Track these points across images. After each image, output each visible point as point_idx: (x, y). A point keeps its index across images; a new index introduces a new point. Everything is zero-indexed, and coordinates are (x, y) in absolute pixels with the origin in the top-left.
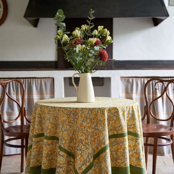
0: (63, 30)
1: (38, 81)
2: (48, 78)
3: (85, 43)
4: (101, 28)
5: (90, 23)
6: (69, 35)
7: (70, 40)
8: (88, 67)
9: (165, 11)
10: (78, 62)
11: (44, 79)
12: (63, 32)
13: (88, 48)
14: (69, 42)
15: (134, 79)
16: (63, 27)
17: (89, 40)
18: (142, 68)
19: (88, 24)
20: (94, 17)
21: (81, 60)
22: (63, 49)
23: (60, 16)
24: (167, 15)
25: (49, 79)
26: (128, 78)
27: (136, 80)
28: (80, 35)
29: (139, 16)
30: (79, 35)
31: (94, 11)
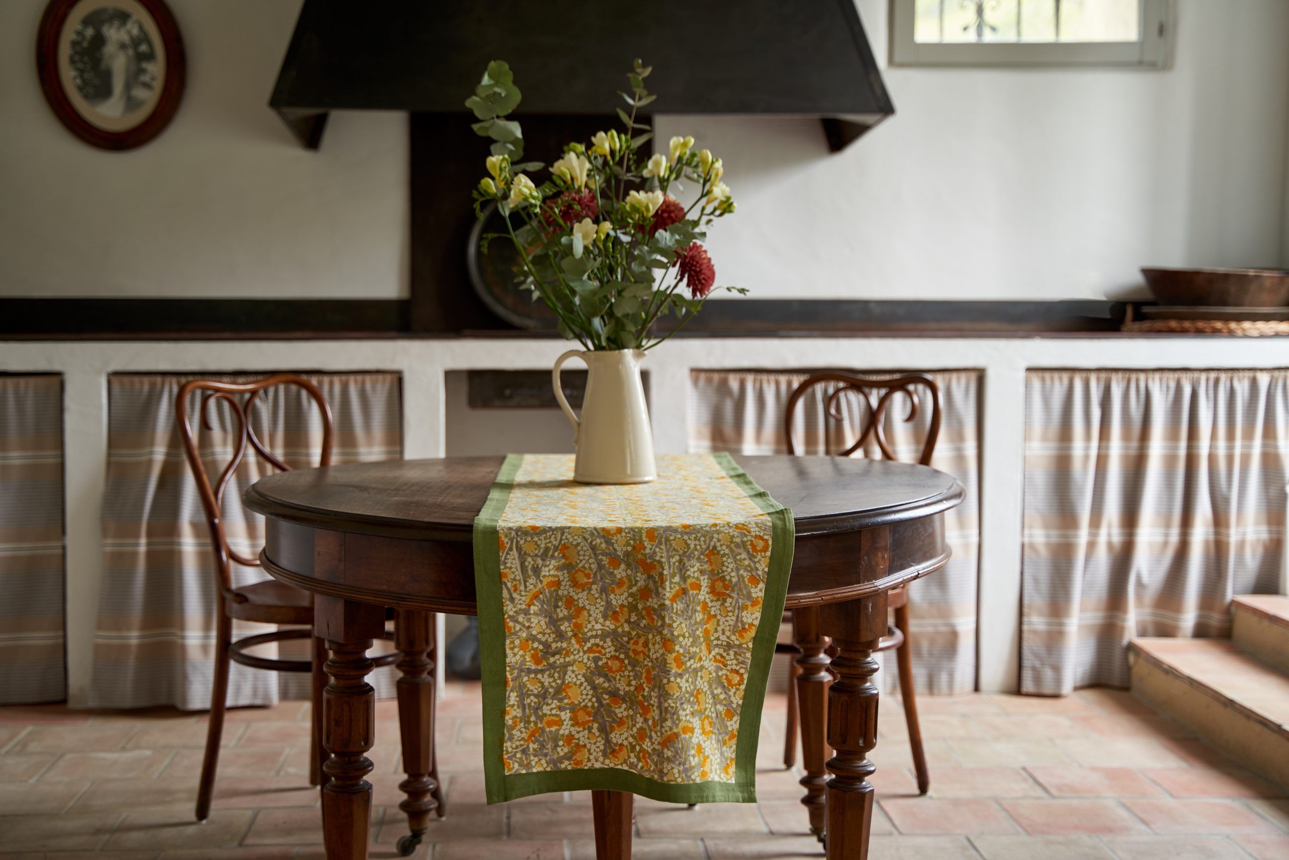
0: (511, 153)
1: (331, 384)
2: (378, 372)
3: (609, 213)
4: (685, 145)
5: (635, 122)
6: (538, 179)
7: (544, 200)
8: (625, 321)
9: (879, 92)
10: (577, 300)
11: (359, 378)
12: (513, 163)
13: (626, 239)
14: (538, 210)
15: (750, 379)
16: (512, 143)
17: (628, 199)
18: (783, 333)
19: (621, 129)
20: (650, 94)
21: (594, 293)
22: (511, 241)
23: (497, 90)
24: (886, 108)
25: (380, 377)
26: (723, 375)
27: (758, 385)
28: (585, 178)
29: (768, 109)
30: (582, 178)
31: (649, 70)
